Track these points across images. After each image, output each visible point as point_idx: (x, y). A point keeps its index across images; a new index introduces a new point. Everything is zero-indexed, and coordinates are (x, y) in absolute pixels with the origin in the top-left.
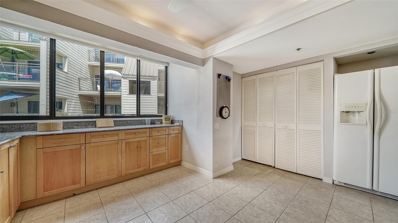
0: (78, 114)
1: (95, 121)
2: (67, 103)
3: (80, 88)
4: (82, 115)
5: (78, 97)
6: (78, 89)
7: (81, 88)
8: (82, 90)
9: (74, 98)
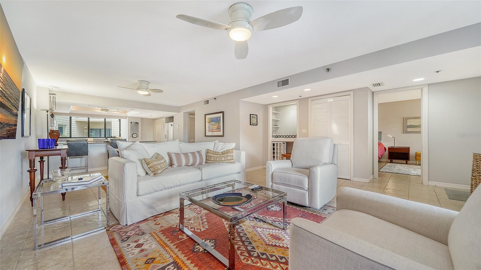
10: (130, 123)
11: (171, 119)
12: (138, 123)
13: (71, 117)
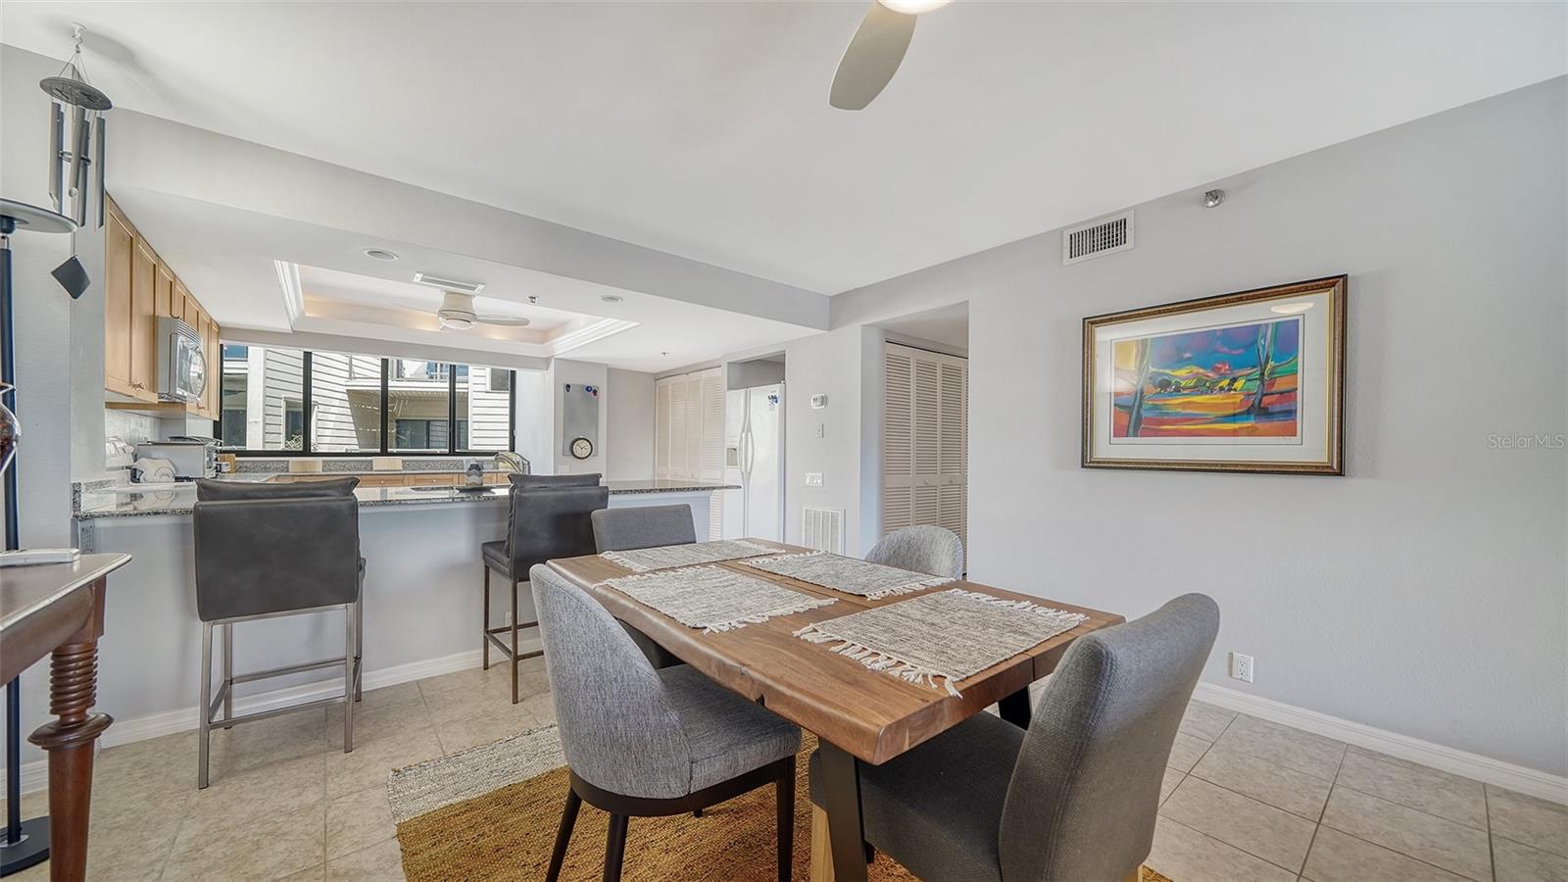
0: (346, 447)
1: (372, 461)
2: (317, 416)
3: (351, 371)
4: (356, 449)
5: (346, 397)
6: (347, 375)
7: (355, 369)
8: (357, 376)
9: (337, 403)
10: (562, 389)
11: (767, 369)
12: (595, 392)
13: (308, 356)
